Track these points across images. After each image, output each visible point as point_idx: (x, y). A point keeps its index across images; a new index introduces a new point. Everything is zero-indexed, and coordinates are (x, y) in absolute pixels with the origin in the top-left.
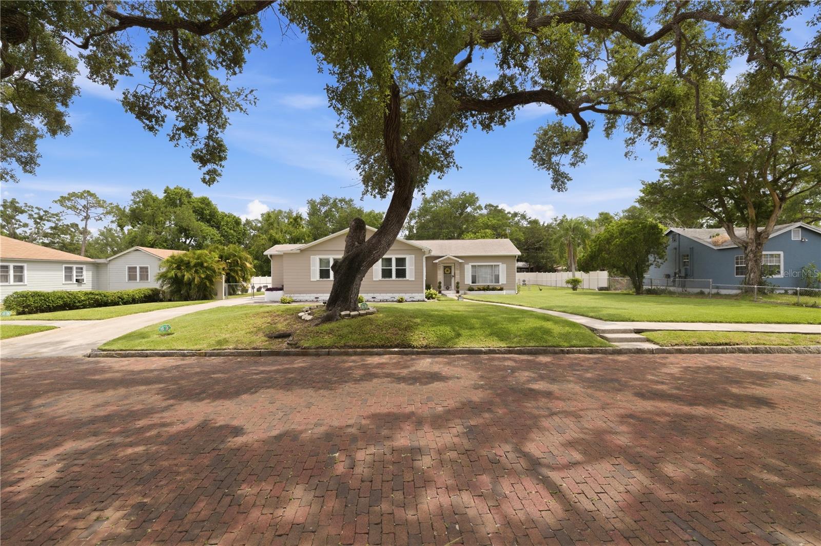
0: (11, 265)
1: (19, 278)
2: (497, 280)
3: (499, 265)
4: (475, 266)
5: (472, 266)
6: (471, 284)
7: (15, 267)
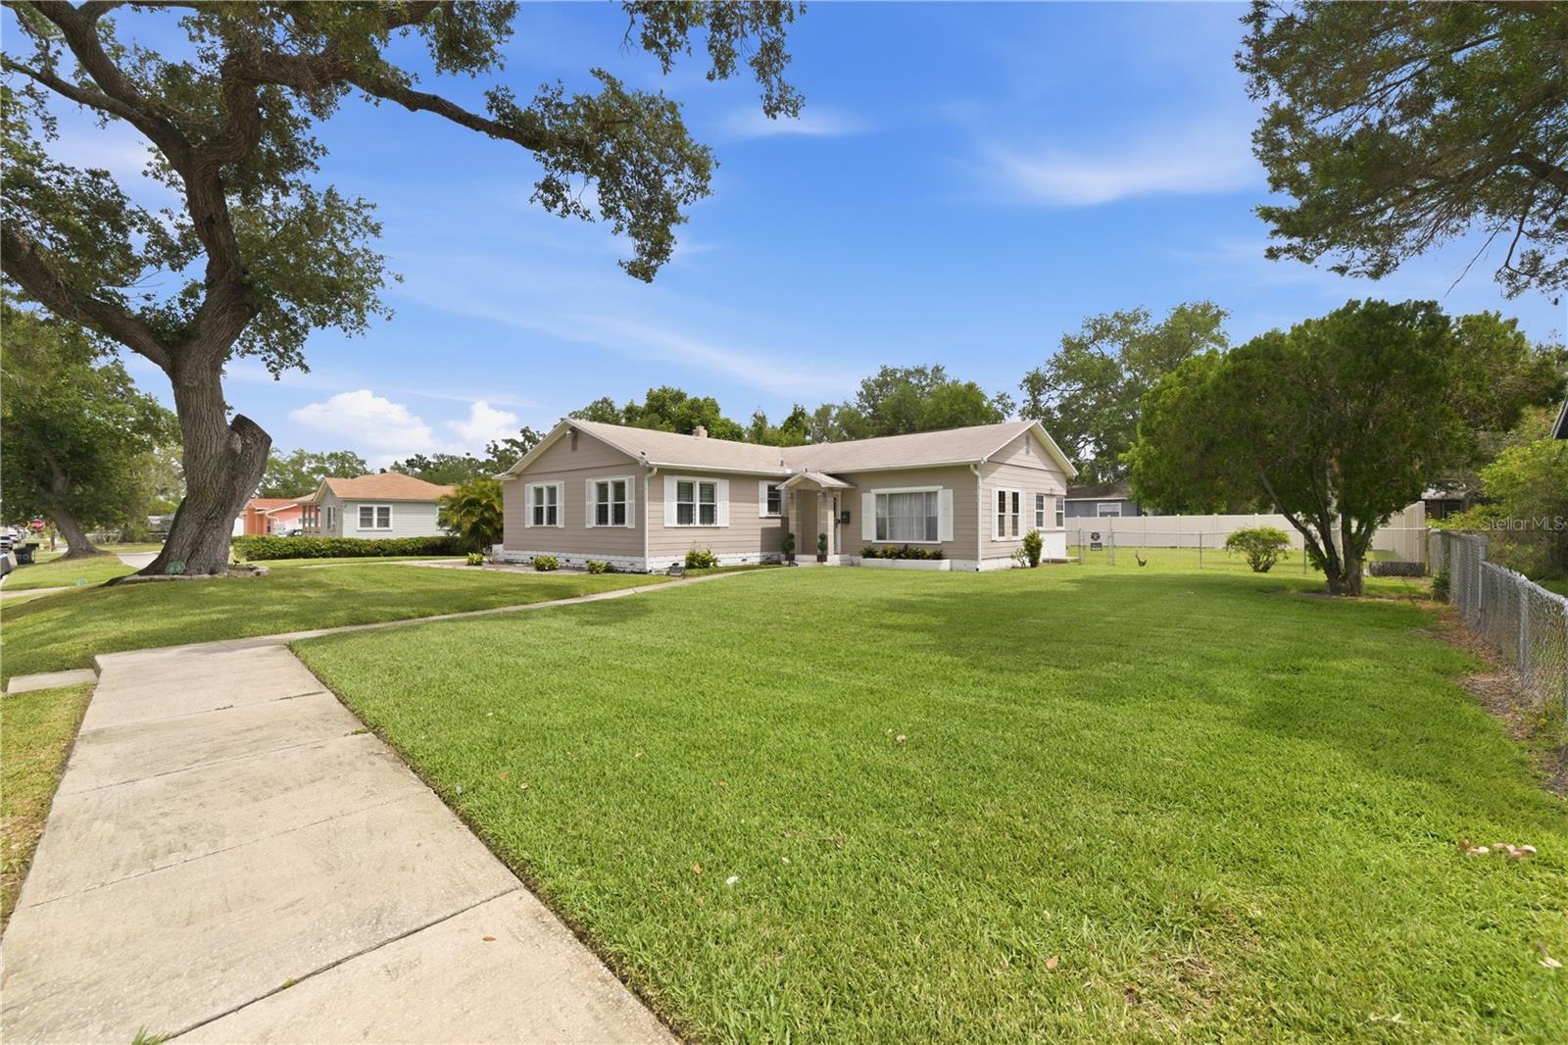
0: (375, 507)
1: (384, 522)
2: (932, 532)
3: (936, 493)
4: (884, 495)
5: (879, 496)
6: (875, 541)
7: (379, 509)
